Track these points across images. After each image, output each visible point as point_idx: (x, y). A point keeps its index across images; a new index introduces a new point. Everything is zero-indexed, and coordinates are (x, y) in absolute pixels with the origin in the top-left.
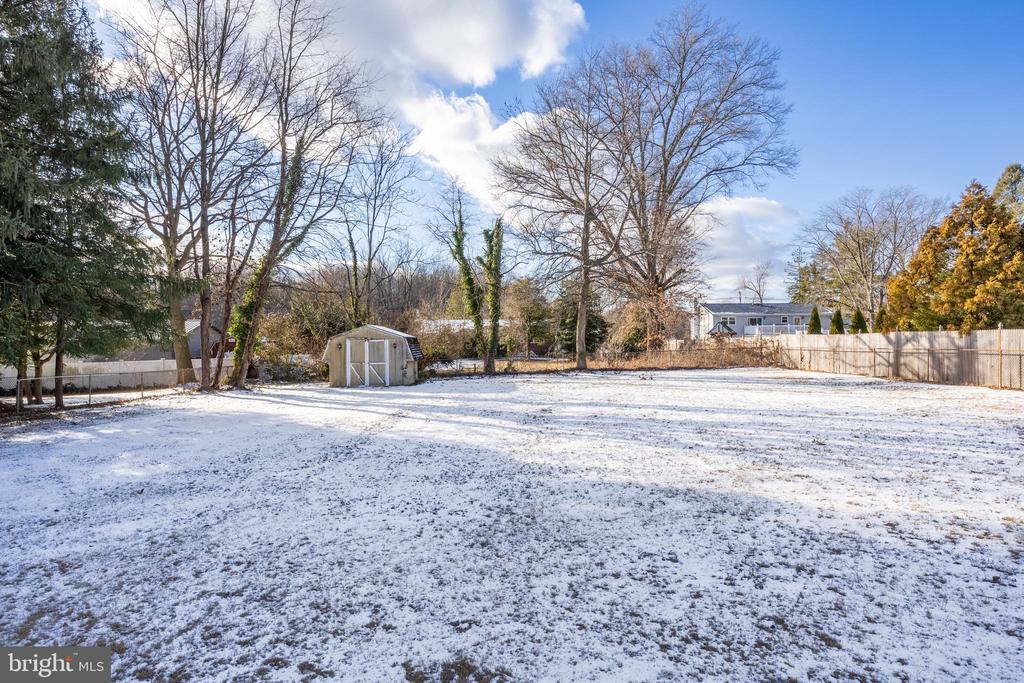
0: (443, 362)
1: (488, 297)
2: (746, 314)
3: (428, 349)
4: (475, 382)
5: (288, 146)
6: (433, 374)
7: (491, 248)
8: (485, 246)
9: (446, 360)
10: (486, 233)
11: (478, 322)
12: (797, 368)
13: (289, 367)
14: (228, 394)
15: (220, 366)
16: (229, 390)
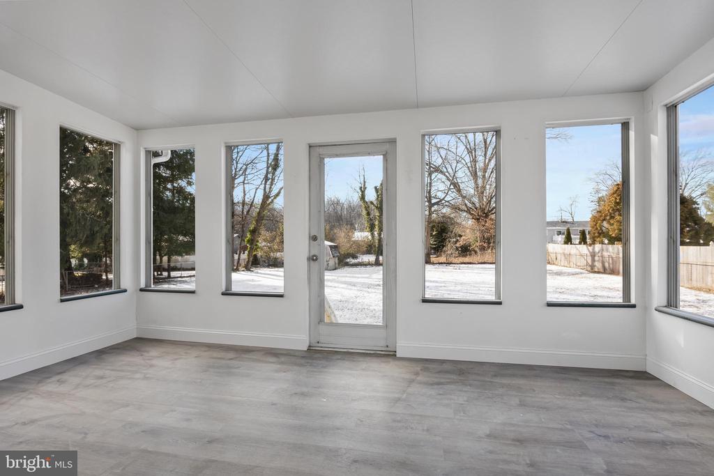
0: (353, 258)
1: (377, 223)
2: (554, 228)
3: (343, 251)
4: (369, 269)
5: (270, 152)
6: (347, 264)
7: (378, 196)
8: (375, 195)
9: (354, 257)
10: (376, 188)
11: (373, 235)
12: (554, 264)
13: (276, 259)
14: (242, 272)
15: (239, 259)
16: (243, 271)
